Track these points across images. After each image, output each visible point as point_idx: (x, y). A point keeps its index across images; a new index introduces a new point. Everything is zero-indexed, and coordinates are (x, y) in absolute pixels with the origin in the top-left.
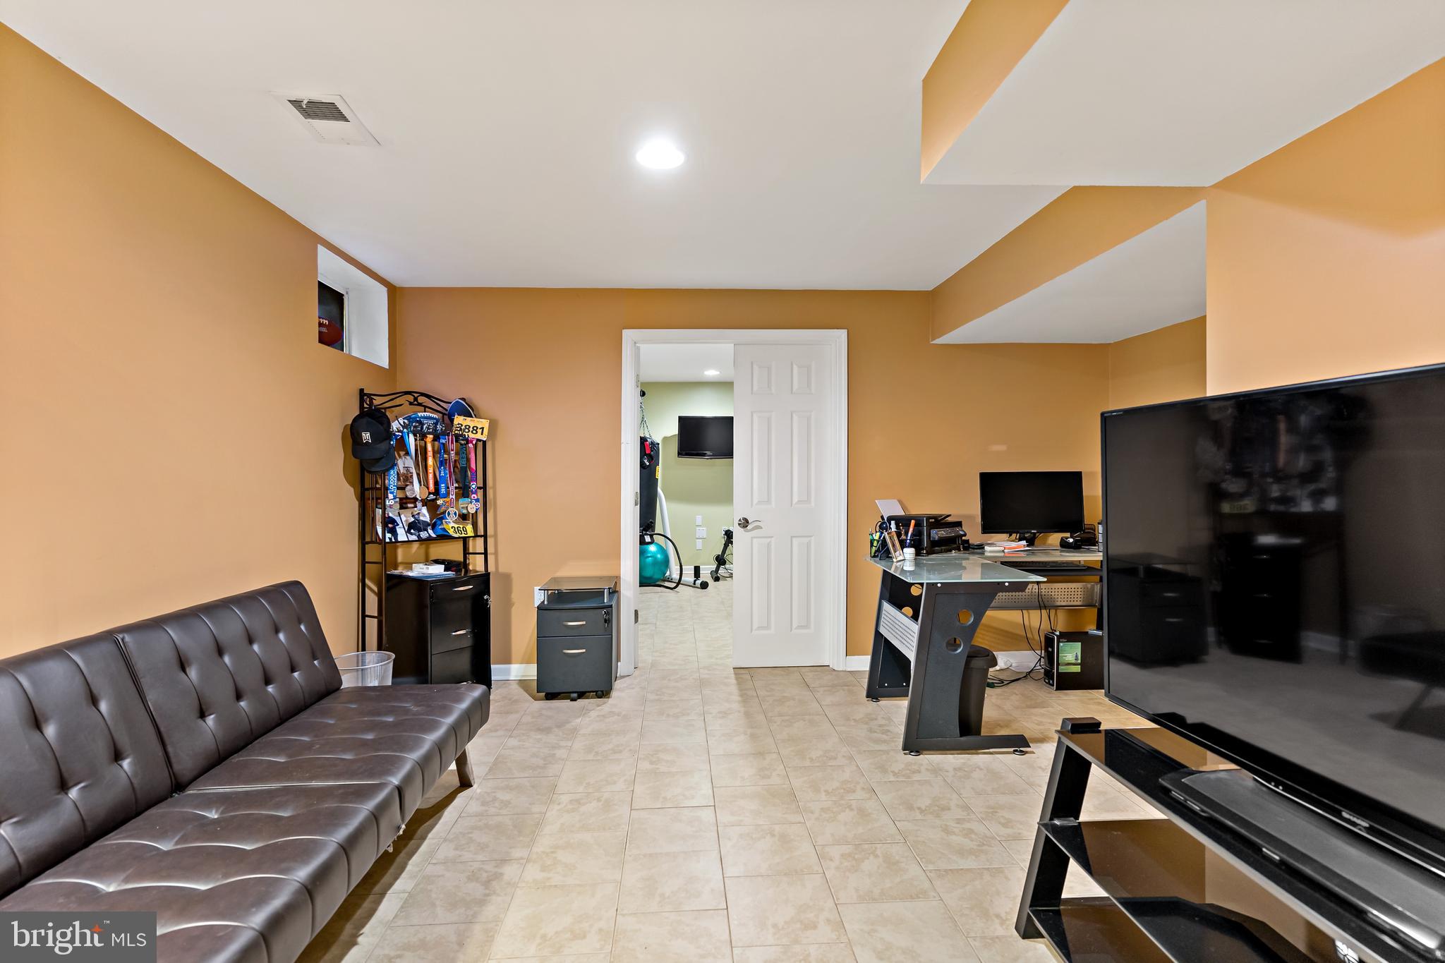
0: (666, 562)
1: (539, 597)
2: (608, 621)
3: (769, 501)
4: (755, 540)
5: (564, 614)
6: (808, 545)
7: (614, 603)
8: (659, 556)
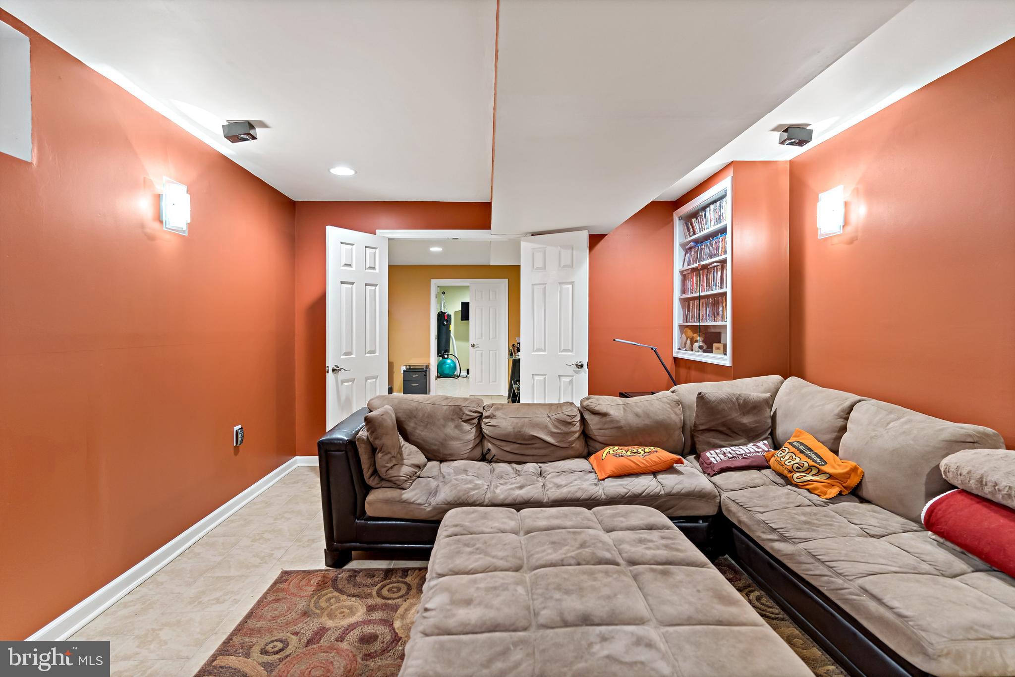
0: (455, 368)
1: (403, 368)
2: (426, 375)
3: (482, 338)
4: (477, 352)
5: (411, 373)
6: (496, 353)
7: (427, 370)
8: (452, 365)
